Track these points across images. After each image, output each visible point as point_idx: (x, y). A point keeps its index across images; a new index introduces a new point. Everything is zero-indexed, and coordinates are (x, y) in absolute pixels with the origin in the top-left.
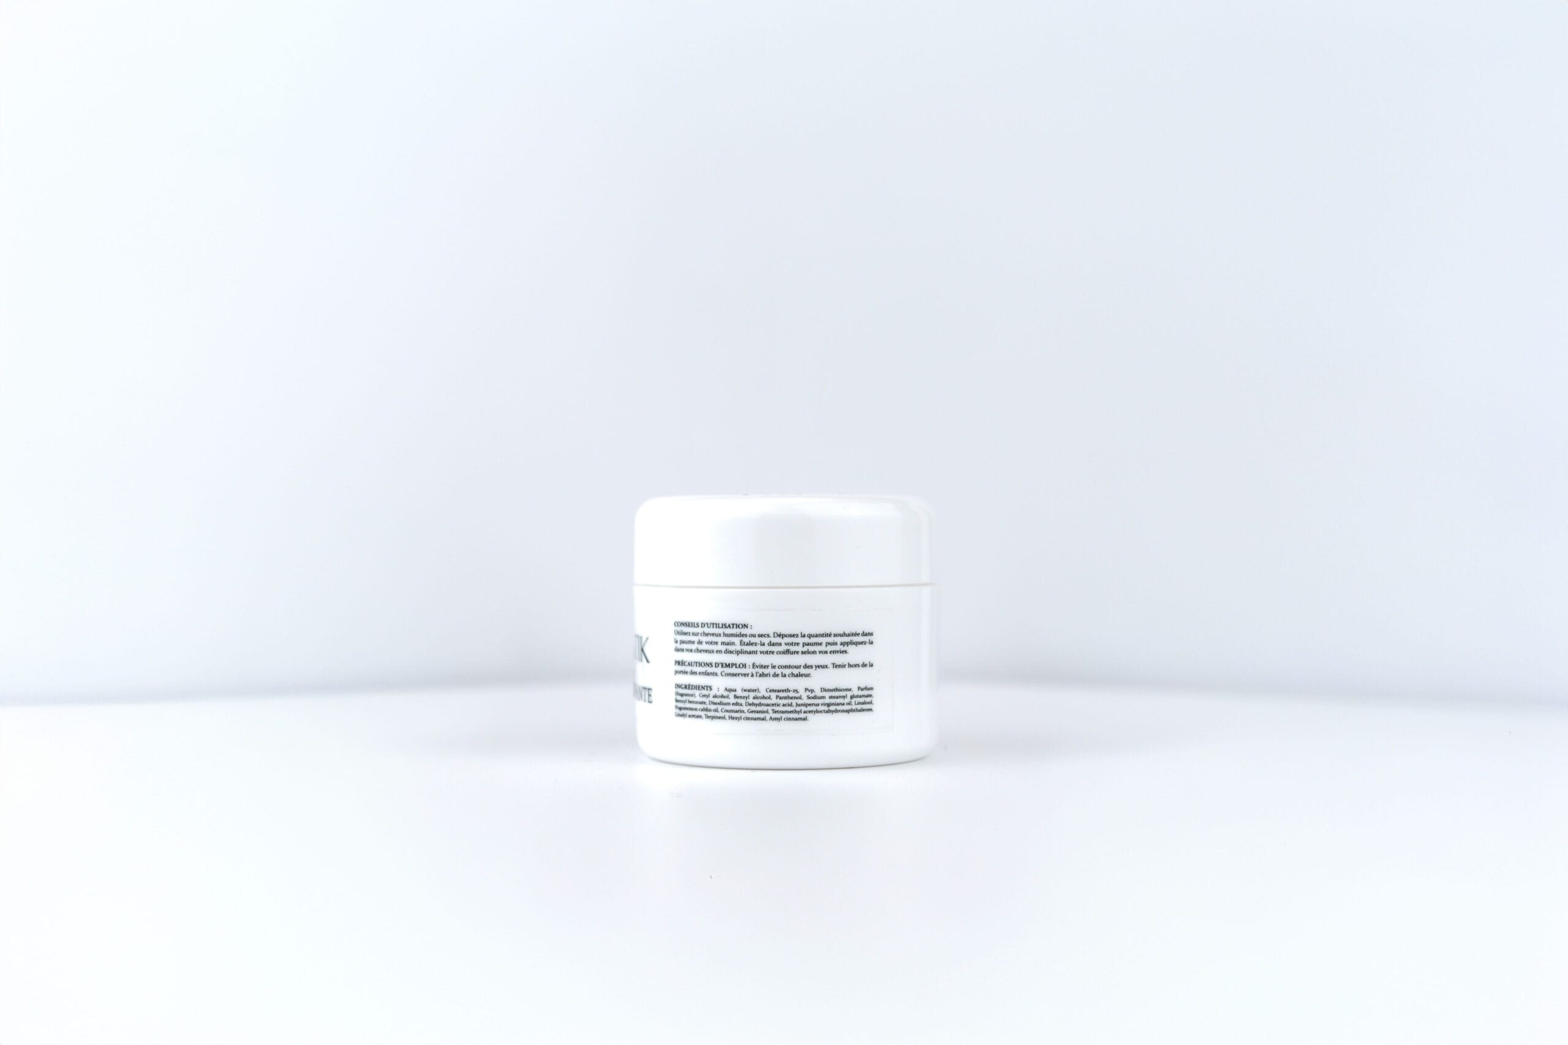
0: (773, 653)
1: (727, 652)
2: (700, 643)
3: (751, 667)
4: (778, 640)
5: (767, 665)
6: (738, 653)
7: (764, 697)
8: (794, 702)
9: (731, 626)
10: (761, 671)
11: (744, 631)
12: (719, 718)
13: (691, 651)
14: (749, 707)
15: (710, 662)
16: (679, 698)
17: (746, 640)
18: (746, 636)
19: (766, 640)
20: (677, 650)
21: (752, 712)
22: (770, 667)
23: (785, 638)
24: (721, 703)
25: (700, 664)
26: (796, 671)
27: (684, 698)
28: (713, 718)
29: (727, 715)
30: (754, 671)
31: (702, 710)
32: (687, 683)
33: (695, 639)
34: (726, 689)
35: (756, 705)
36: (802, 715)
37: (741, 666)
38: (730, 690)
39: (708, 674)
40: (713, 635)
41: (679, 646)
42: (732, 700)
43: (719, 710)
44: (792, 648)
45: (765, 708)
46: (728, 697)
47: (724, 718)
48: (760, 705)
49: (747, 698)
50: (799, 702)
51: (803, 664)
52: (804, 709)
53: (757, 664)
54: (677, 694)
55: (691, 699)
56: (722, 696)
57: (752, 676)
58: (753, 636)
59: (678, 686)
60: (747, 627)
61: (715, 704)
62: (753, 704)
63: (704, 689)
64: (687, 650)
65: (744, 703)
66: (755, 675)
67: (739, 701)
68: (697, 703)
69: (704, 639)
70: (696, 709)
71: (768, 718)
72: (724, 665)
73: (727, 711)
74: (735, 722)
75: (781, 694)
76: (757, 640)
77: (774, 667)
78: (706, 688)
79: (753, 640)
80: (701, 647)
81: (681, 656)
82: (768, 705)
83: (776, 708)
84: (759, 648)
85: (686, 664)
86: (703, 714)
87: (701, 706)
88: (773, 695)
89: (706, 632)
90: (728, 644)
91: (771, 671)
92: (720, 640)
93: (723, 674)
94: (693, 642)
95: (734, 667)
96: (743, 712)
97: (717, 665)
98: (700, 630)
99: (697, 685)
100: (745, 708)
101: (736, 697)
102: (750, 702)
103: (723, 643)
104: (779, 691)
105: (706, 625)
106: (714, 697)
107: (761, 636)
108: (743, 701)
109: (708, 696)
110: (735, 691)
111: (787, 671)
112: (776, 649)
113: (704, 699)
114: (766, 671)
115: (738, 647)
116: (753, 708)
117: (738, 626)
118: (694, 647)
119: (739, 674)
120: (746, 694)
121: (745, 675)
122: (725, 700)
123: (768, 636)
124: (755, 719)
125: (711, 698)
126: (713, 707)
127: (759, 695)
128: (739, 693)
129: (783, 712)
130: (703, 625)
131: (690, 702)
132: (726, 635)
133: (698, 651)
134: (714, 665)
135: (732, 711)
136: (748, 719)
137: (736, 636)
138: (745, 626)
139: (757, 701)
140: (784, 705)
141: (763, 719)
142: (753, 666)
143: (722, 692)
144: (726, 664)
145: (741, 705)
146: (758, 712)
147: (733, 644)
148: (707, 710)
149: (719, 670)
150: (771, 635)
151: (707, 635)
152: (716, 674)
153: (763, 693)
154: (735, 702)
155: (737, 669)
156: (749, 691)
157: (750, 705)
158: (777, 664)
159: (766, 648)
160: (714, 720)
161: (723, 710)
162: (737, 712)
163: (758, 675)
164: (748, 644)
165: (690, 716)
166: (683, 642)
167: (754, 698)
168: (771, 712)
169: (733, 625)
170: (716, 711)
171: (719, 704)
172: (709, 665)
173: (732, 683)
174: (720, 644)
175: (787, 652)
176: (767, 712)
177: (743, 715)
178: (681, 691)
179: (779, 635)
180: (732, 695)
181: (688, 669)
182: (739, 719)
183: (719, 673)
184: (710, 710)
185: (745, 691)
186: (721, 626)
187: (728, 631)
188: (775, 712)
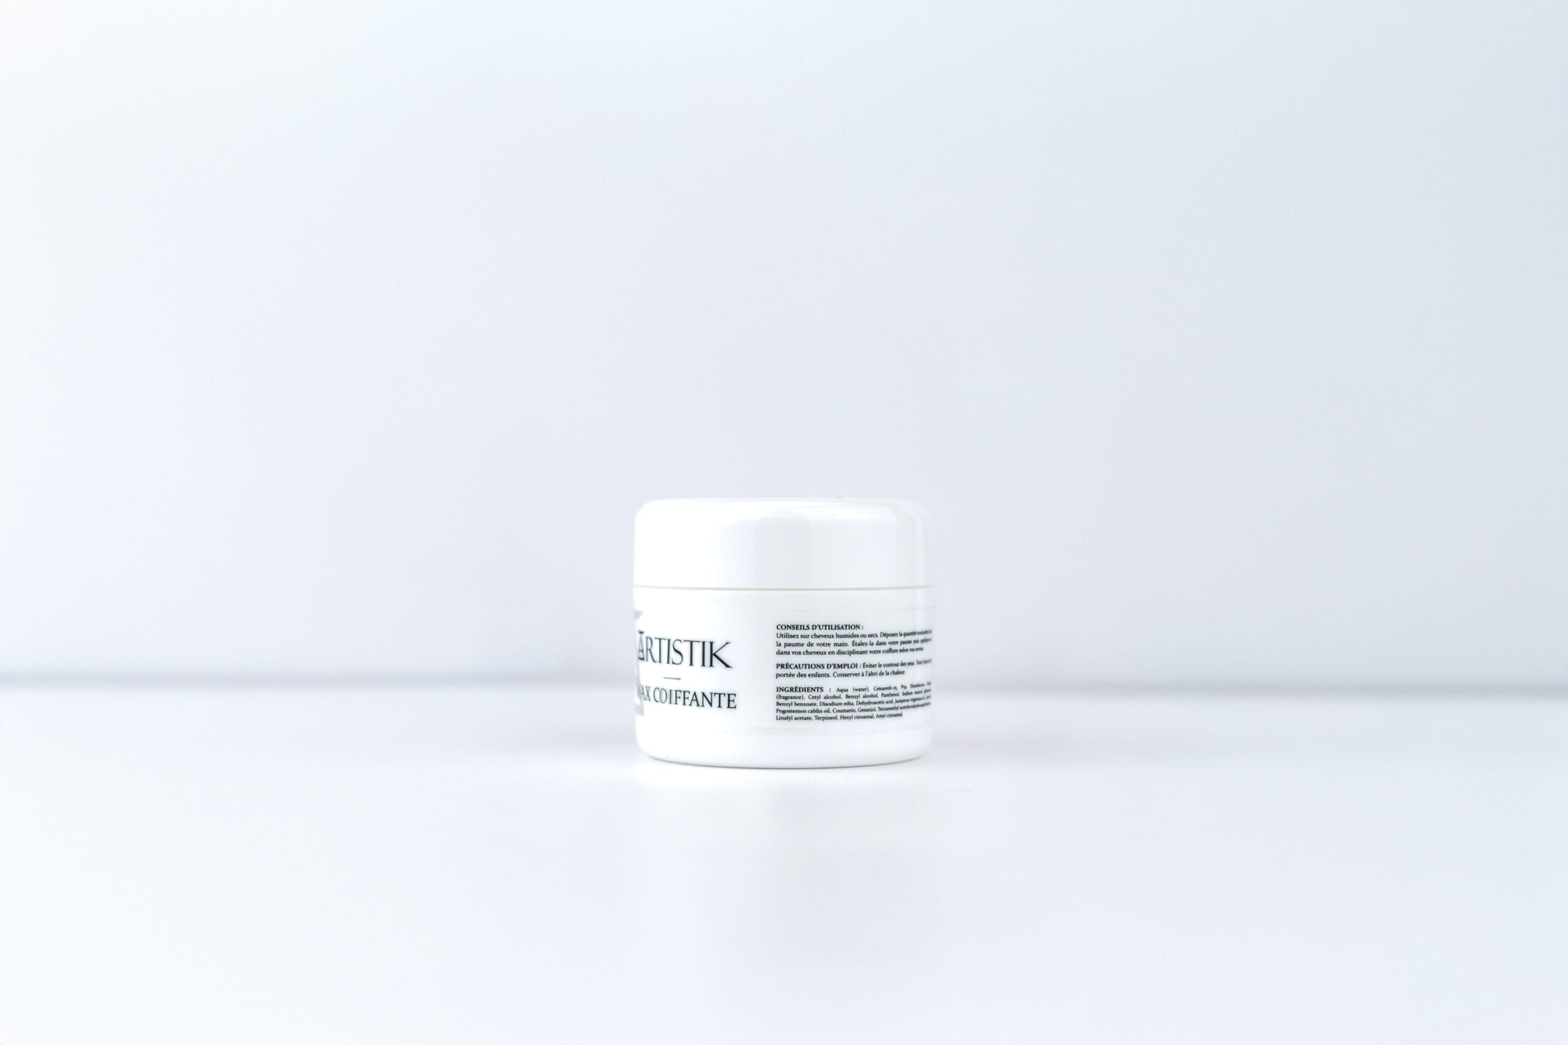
0: (879, 652)
1: (839, 653)
2: (810, 645)
3: (862, 666)
4: (883, 639)
5: (875, 664)
6: (850, 653)
7: (872, 696)
8: (894, 698)
9: (844, 627)
10: (870, 670)
11: (856, 632)
12: (831, 718)
13: (799, 653)
14: (860, 706)
15: (822, 663)
16: (782, 701)
17: (858, 640)
18: (858, 636)
19: (874, 640)
20: (779, 653)
21: (862, 710)
22: (877, 666)
23: (889, 638)
24: (832, 704)
25: (810, 666)
26: (895, 669)
27: (789, 701)
28: (824, 718)
29: (839, 715)
30: (864, 670)
31: (812, 712)
32: (794, 686)
33: (805, 641)
34: (838, 689)
35: (866, 703)
36: (899, 711)
37: (853, 666)
38: (842, 691)
39: (819, 676)
40: (825, 636)
41: (782, 649)
42: (844, 700)
43: (831, 711)
44: (894, 647)
45: (872, 706)
46: (839, 697)
47: (836, 718)
48: (869, 703)
49: (858, 697)
50: (898, 698)
51: (900, 662)
52: (900, 705)
53: (867, 664)
54: (779, 697)
55: (798, 701)
56: (834, 697)
57: (863, 675)
58: (864, 636)
59: (779, 689)
60: (859, 628)
61: (826, 705)
62: (863, 703)
63: (814, 690)
64: (794, 653)
65: (855, 703)
66: (865, 675)
67: (851, 700)
68: (805, 705)
69: (815, 641)
70: (804, 711)
71: (875, 716)
72: (837, 666)
73: (839, 711)
74: (847, 721)
75: (886, 692)
76: (867, 640)
77: (880, 666)
78: (816, 690)
79: (864, 640)
80: (810, 649)
81: (784, 659)
82: (875, 703)
83: (882, 706)
84: (869, 648)
85: (793, 666)
86: (812, 715)
87: (812, 708)
88: (879, 693)
89: (818, 634)
90: (841, 645)
91: (877, 670)
92: (832, 641)
93: (836, 675)
94: (802, 645)
95: (846, 667)
96: (854, 711)
97: (829, 666)
98: (810, 632)
99: (807, 687)
100: (856, 707)
101: (847, 697)
102: (861, 701)
103: (836, 645)
104: (884, 689)
105: (818, 627)
106: (825, 698)
107: (870, 636)
108: (854, 701)
109: (819, 697)
110: (847, 691)
111: (890, 669)
112: (881, 648)
113: (814, 701)
114: (874, 670)
115: (850, 648)
116: (863, 707)
117: (850, 627)
118: (802, 649)
119: (851, 674)
120: (857, 693)
121: (856, 675)
122: (837, 701)
123: (876, 636)
124: (865, 717)
125: (822, 700)
126: (824, 708)
127: (868, 693)
128: (850, 693)
129: (887, 709)
130: (814, 627)
131: (798, 704)
132: (838, 636)
133: (807, 653)
134: (826, 666)
135: (844, 711)
136: (858, 717)
137: (849, 636)
138: (857, 627)
139: (866, 700)
140: (887, 702)
141: (871, 717)
142: (864, 666)
143: (834, 693)
144: (838, 665)
145: (853, 704)
146: (867, 710)
147: (845, 645)
148: (817, 711)
149: (831, 671)
150: (879, 635)
151: (819, 637)
152: (828, 676)
153: (872, 692)
154: (847, 702)
155: (849, 669)
156: (859, 690)
157: (860, 703)
158: (882, 663)
159: (875, 648)
160: (825, 720)
161: (835, 711)
162: (848, 711)
163: (868, 674)
164: (859, 645)
165: (796, 719)
166: (786, 645)
167: (864, 697)
168: (877, 709)
169: (846, 626)
170: (828, 711)
171: (830, 704)
172: (821, 666)
173: (844, 683)
174: (832, 645)
175: (890, 651)
176: (874, 710)
177: (854, 714)
178: (784, 694)
179: (885, 635)
180: (843, 695)
181: (796, 671)
182: (850, 718)
183: (831, 674)
184: (821, 711)
185: (856, 690)
186: (834, 627)
187: (841, 632)
188: (881, 709)
